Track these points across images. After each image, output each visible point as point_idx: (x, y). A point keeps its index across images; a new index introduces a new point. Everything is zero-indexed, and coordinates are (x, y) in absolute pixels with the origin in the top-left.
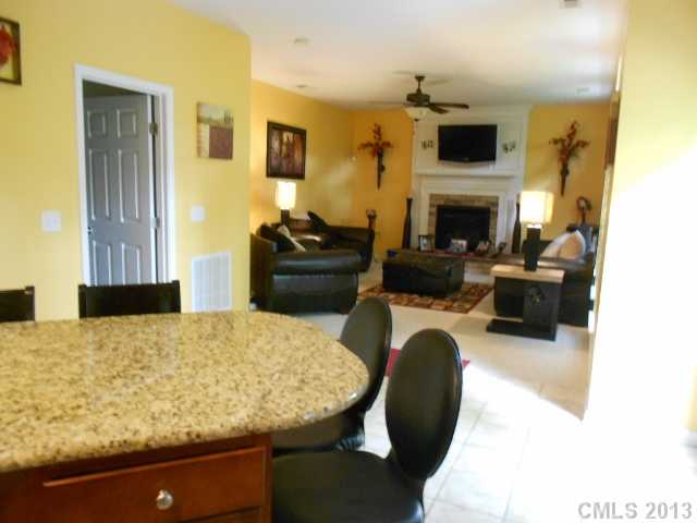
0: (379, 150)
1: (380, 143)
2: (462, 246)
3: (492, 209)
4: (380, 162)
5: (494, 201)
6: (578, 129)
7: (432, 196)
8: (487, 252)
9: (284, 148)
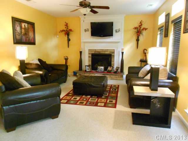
0: (67, 33)
1: (68, 29)
2: (102, 69)
3: (112, 54)
4: (68, 37)
5: (113, 51)
6: (143, 23)
7: (89, 50)
8: (111, 71)
9: (23, 30)
